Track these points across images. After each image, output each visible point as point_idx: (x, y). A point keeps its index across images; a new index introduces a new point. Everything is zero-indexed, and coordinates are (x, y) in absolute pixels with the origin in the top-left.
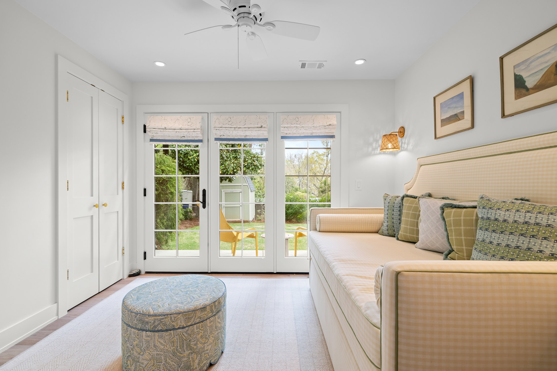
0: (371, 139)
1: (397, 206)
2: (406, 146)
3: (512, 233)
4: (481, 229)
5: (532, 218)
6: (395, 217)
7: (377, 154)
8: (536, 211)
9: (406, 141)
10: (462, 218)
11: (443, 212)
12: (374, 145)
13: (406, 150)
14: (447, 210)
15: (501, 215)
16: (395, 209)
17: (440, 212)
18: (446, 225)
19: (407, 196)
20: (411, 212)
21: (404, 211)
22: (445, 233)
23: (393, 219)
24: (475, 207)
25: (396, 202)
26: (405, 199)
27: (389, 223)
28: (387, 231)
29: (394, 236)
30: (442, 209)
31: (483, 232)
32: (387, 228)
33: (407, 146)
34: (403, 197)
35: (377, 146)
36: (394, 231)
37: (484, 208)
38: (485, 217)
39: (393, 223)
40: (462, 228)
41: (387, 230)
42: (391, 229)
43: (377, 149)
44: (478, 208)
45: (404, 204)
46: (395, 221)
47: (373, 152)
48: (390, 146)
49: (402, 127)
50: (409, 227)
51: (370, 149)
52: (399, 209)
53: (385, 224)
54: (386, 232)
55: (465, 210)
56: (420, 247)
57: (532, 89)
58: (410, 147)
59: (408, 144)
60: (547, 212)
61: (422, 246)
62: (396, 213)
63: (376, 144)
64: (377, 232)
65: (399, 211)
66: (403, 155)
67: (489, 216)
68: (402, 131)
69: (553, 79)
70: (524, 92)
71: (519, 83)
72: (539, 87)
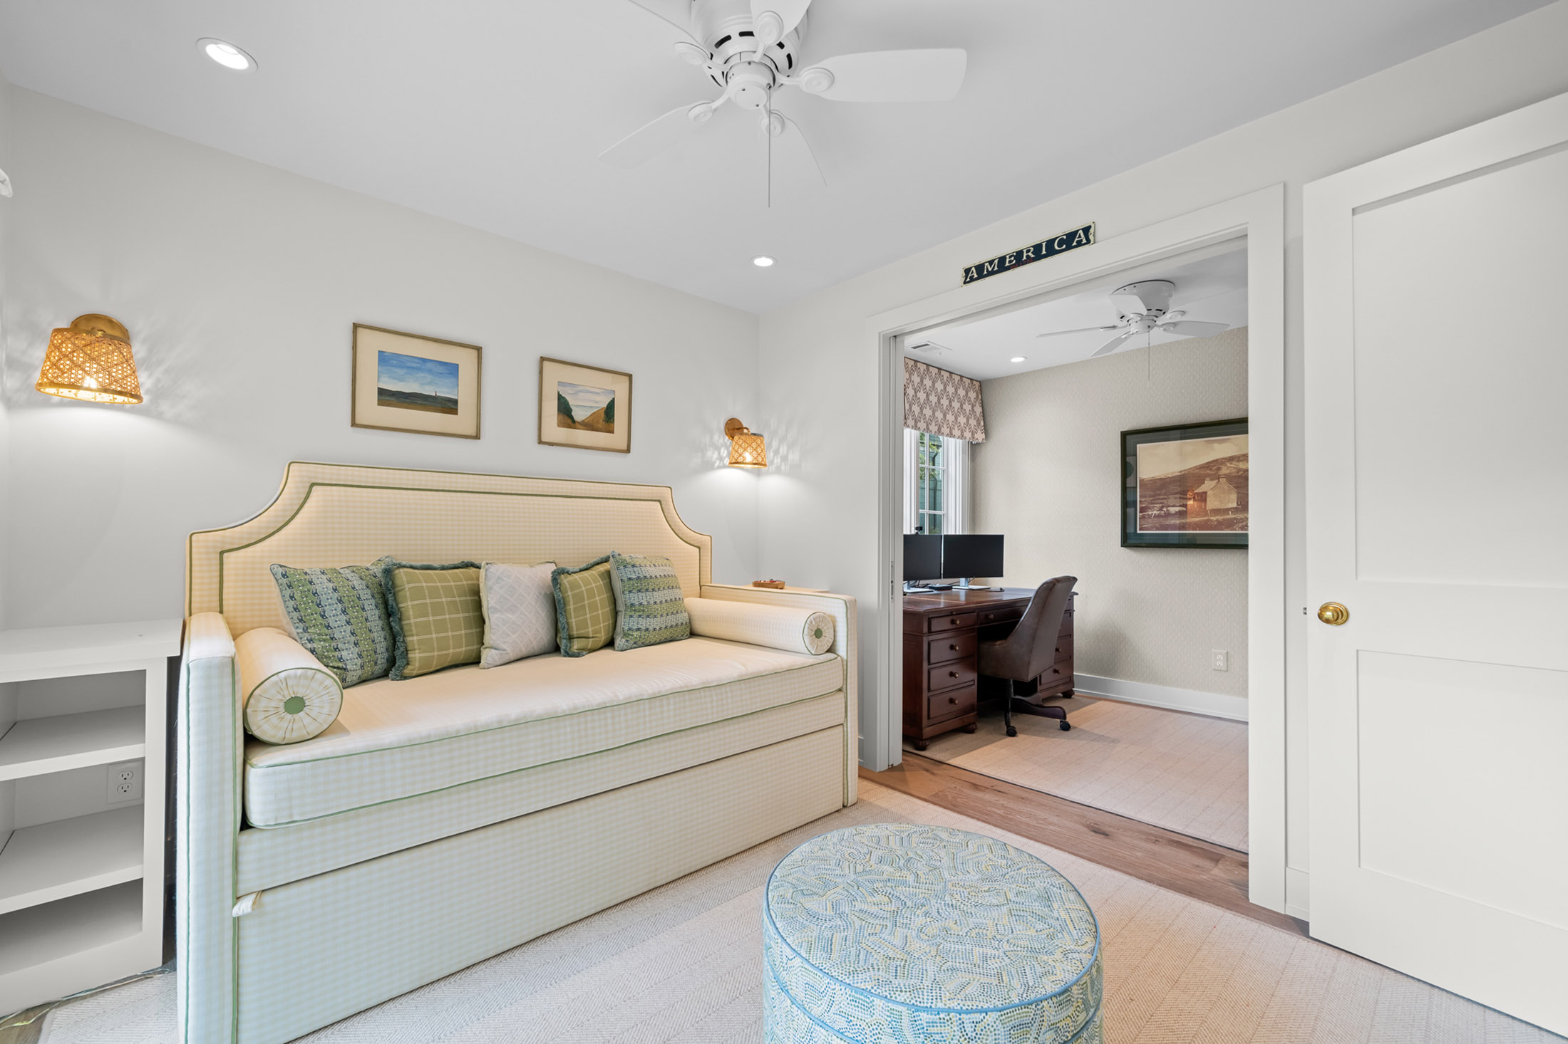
23: (370, 631)
27: (364, 646)
39: (373, 641)
57: (579, 423)
69: (601, 424)
70: (569, 421)
71: (565, 409)
72: (589, 425)
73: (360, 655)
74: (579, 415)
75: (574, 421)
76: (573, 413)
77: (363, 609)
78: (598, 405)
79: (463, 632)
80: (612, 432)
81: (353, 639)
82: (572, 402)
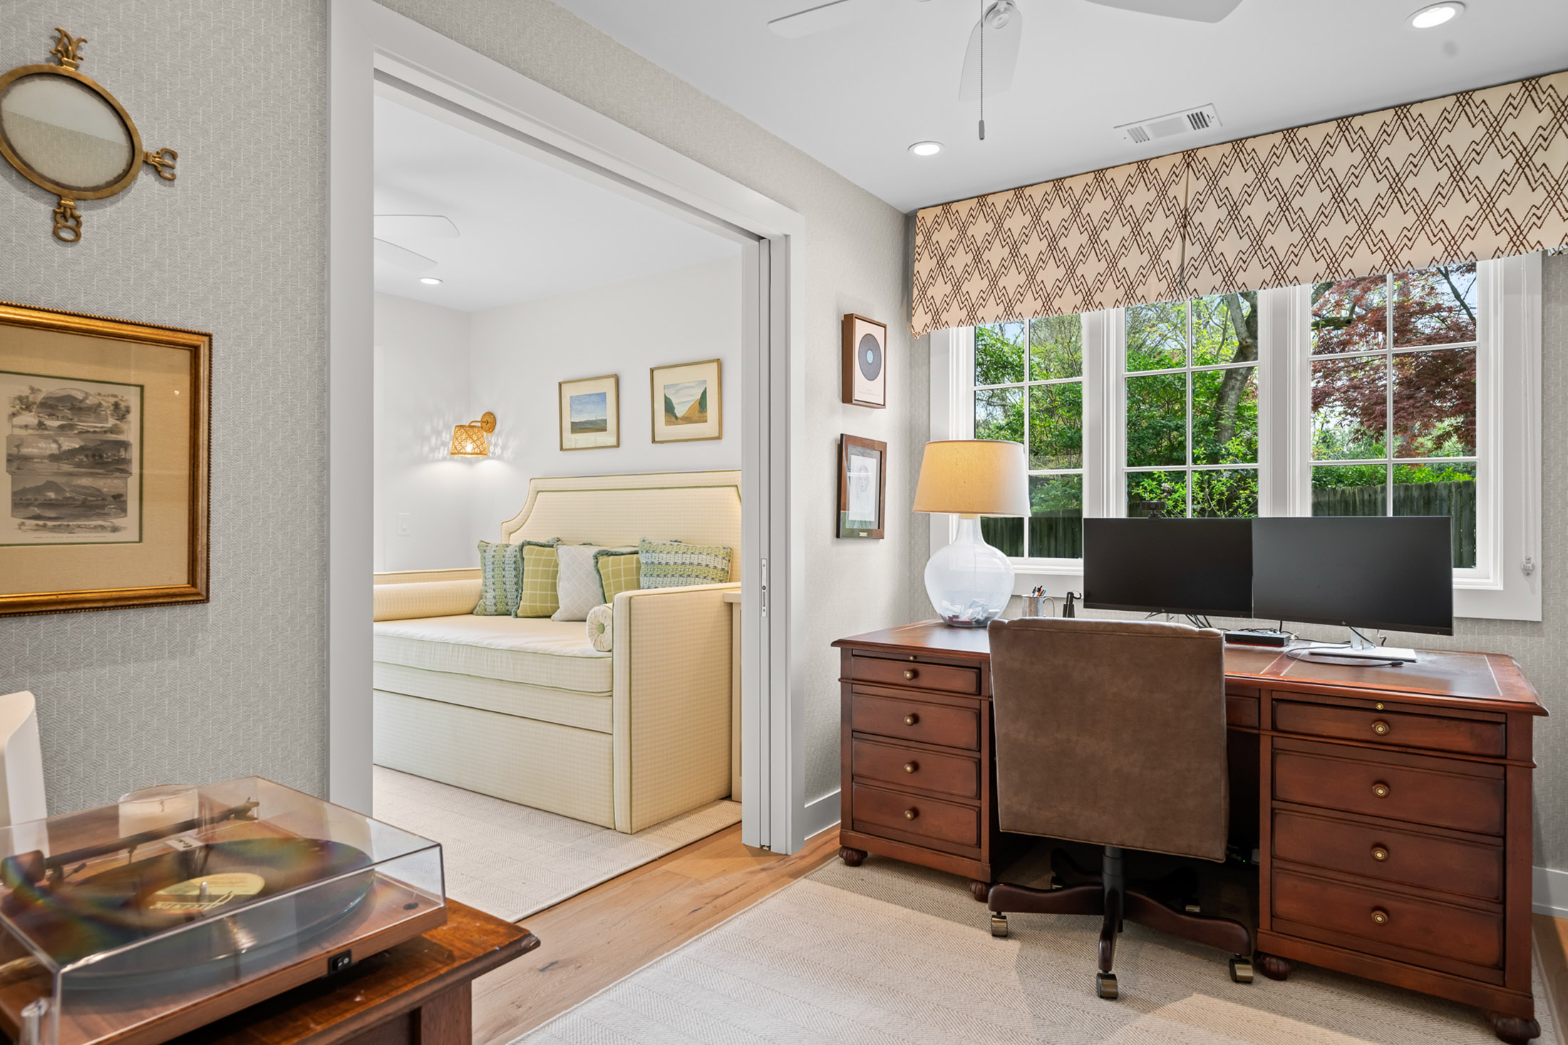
0: (428, 429)
1: (510, 561)
2: (498, 451)
3: (673, 575)
4: (645, 575)
5: (687, 558)
6: (507, 580)
7: (438, 460)
8: (690, 552)
9: (500, 442)
10: (622, 567)
11: (597, 562)
12: (433, 441)
13: (500, 458)
14: (602, 560)
15: (664, 558)
16: (507, 566)
17: (592, 562)
18: (601, 580)
19: (529, 543)
20: (540, 568)
21: (528, 568)
22: (600, 590)
23: (504, 583)
24: (636, 553)
25: (507, 554)
26: (526, 548)
27: (498, 592)
28: (494, 608)
29: (508, 614)
30: (596, 557)
31: (647, 579)
32: (494, 601)
33: (502, 452)
34: (522, 548)
35: (439, 442)
36: (507, 604)
37: (647, 552)
38: (650, 562)
39: (506, 590)
40: (623, 579)
41: (495, 605)
42: (501, 602)
43: (439, 449)
44: (640, 552)
45: (525, 557)
46: (508, 587)
47: (431, 456)
48: (469, 447)
49: (490, 414)
50: (538, 592)
51: (426, 449)
52: (514, 566)
53: (490, 595)
54: (491, 609)
55: (623, 557)
56: (561, 619)
57: (681, 419)
58: (508, 454)
59: (504, 448)
60: (697, 553)
61: (565, 616)
62: (510, 573)
63: (437, 439)
64: (471, 613)
65: (515, 569)
66: (490, 469)
67: (692, 561)
68: (489, 422)
69: (697, 414)
70: (673, 419)
71: (669, 408)
72: (687, 420)
73: (494, 597)
74: (680, 411)
75: (676, 418)
76: (676, 411)
77: (504, 570)
78: (692, 398)
79: (549, 593)
80: (706, 421)
81: (493, 587)
82: (674, 401)
